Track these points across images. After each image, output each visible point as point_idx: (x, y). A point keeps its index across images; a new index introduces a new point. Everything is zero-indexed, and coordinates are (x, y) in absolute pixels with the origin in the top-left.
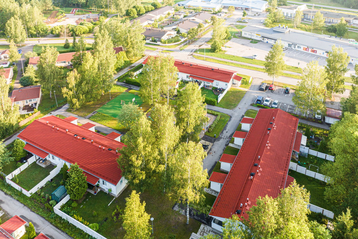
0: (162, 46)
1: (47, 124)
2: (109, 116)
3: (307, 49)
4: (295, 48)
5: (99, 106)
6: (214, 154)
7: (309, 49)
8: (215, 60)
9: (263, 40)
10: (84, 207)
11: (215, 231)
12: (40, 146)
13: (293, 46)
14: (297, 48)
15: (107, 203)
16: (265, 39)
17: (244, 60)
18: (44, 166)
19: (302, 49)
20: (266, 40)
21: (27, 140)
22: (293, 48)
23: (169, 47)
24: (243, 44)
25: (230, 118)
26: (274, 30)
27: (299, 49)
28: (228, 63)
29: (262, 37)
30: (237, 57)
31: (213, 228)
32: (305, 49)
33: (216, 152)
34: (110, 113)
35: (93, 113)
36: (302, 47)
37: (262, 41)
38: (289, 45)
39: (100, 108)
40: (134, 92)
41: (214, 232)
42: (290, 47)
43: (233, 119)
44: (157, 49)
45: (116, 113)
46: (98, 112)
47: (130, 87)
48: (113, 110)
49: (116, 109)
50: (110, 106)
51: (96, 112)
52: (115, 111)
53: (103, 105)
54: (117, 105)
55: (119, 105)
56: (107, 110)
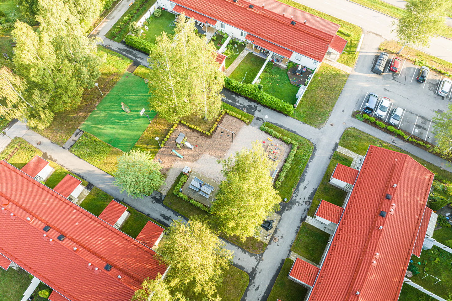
2: (104, 144)
5: (84, 115)
6: (281, 241)
25: (313, 151)
33: (284, 237)
34: (106, 135)
35: (76, 135)
39: (87, 121)
40: (145, 74)
43: (318, 153)
45: (116, 134)
46: (83, 132)
47: (136, 57)
48: (110, 126)
49: (114, 123)
50: (104, 114)
51: (81, 131)
52: (114, 128)
53: (91, 111)
54: (115, 112)
55: (121, 111)
56: (99, 126)
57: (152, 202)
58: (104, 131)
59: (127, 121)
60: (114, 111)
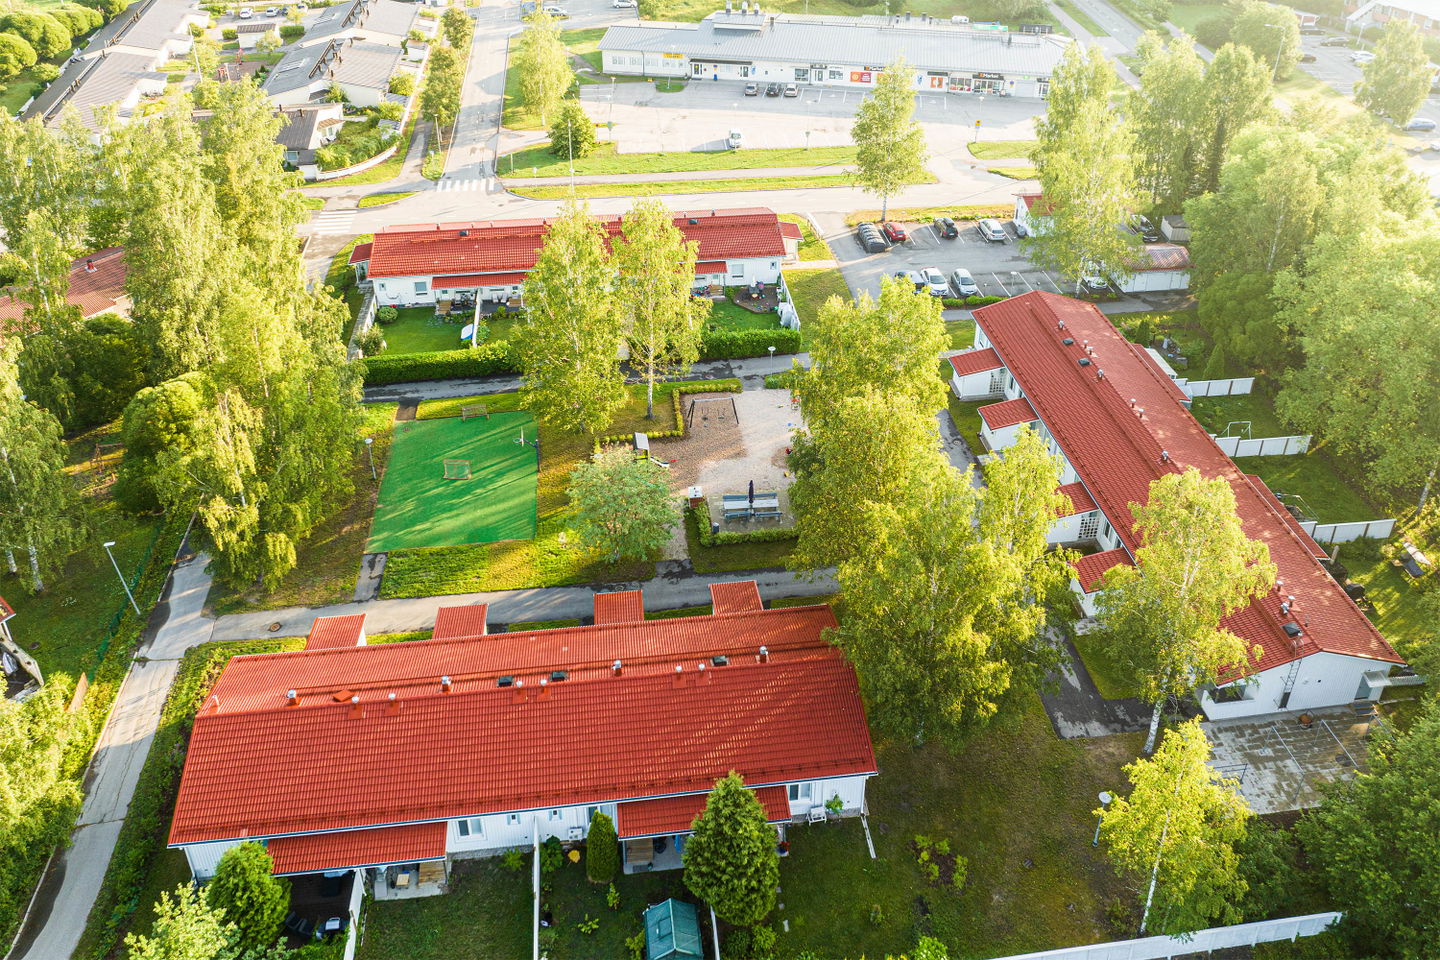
0: (329, 183)
1: (292, 702)
2: (463, 547)
3: (862, 74)
4: (820, 79)
5: (357, 527)
7: (870, 75)
8: (613, 185)
9: (697, 71)
10: (799, 921)
11: (1226, 725)
12: (363, 815)
13: (812, 75)
14: (827, 80)
15: (861, 854)
16: (704, 65)
17: (709, 162)
18: (431, 890)
19: (845, 81)
20: (709, 71)
21: (254, 827)
22: (815, 82)
23: (365, 178)
24: (641, 104)
26: (716, 26)
27: (836, 82)
28: (667, 188)
29: (692, 60)
30: (676, 155)
31: (1214, 722)
32: (856, 77)
34: (450, 533)
35: (372, 566)
36: (846, 71)
37: (694, 76)
38: (801, 74)
39: (378, 533)
40: (446, 409)
41: (1226, 730)
42: (804, 79)
44: (326, 199)
45: (474, 521)
46: (386, 554)
47: (399, 394)
48: (444, 515)
49: (451, 508)
50: (409, 506)
51: (376, 555)
52: (458, 515)
53: (371, 514)
54: (436, 491)
55: (447, 485)
56: (418, 528)
57: (672, 583)
58: (438, 529)
59: (479, 491)
60: (430, 490)
